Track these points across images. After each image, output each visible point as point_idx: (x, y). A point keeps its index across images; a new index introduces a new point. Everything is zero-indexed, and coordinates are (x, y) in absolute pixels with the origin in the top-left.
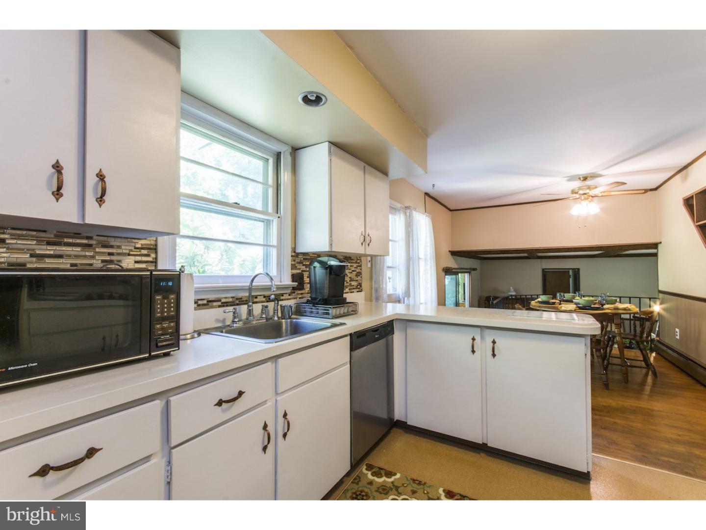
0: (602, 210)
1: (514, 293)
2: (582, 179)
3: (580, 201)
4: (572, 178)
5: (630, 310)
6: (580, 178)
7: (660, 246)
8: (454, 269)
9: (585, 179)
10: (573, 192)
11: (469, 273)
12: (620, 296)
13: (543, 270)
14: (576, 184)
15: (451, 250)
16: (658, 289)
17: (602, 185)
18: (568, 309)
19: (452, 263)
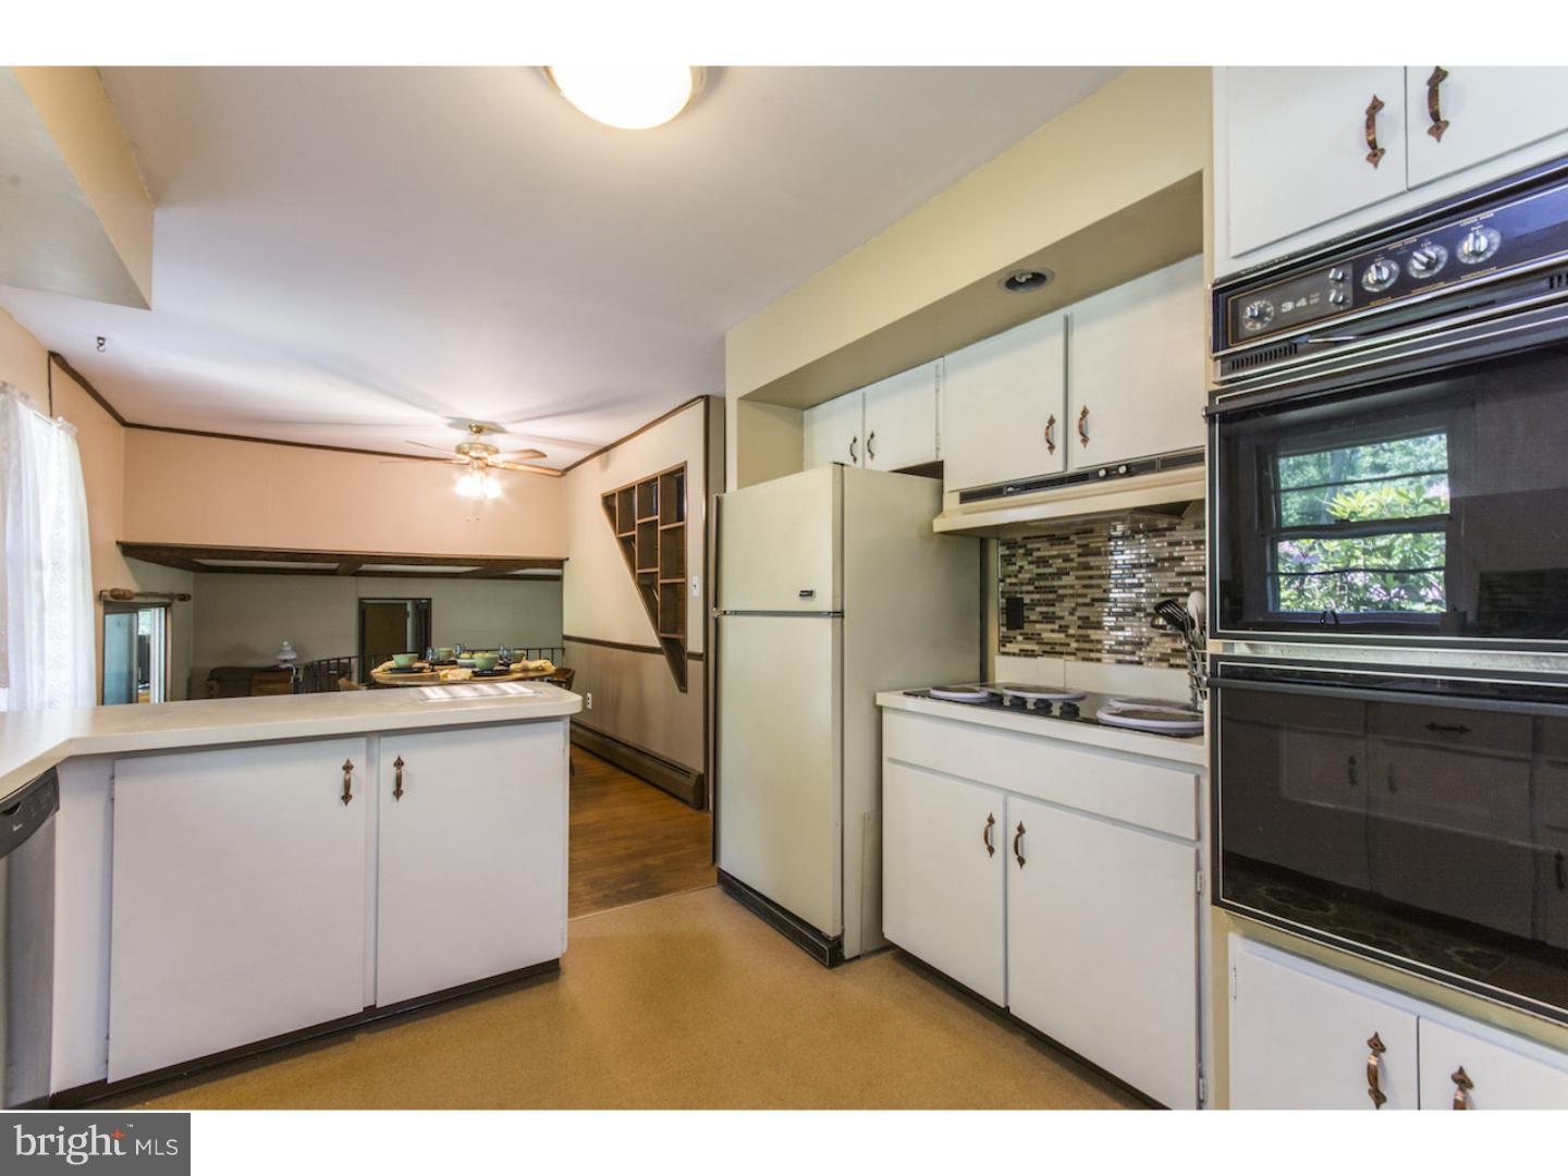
0: (508, 491)
1: (292, 656)
2: (474, 429)
3: (470, 469)
4: (458, 423)
5: (543, 670)
6: (471, 427)
7: (566, 564)
8: (138, 595)
9: (480, 430)
10: (459, 450)
11: (167, 606)
12: (528, 647)
13: (361, 601)
14: (461, 436)
15: (121, 539)
16: (562, 632)
17: (508, 446)
18: (459, 678)
19: (124, 578)
